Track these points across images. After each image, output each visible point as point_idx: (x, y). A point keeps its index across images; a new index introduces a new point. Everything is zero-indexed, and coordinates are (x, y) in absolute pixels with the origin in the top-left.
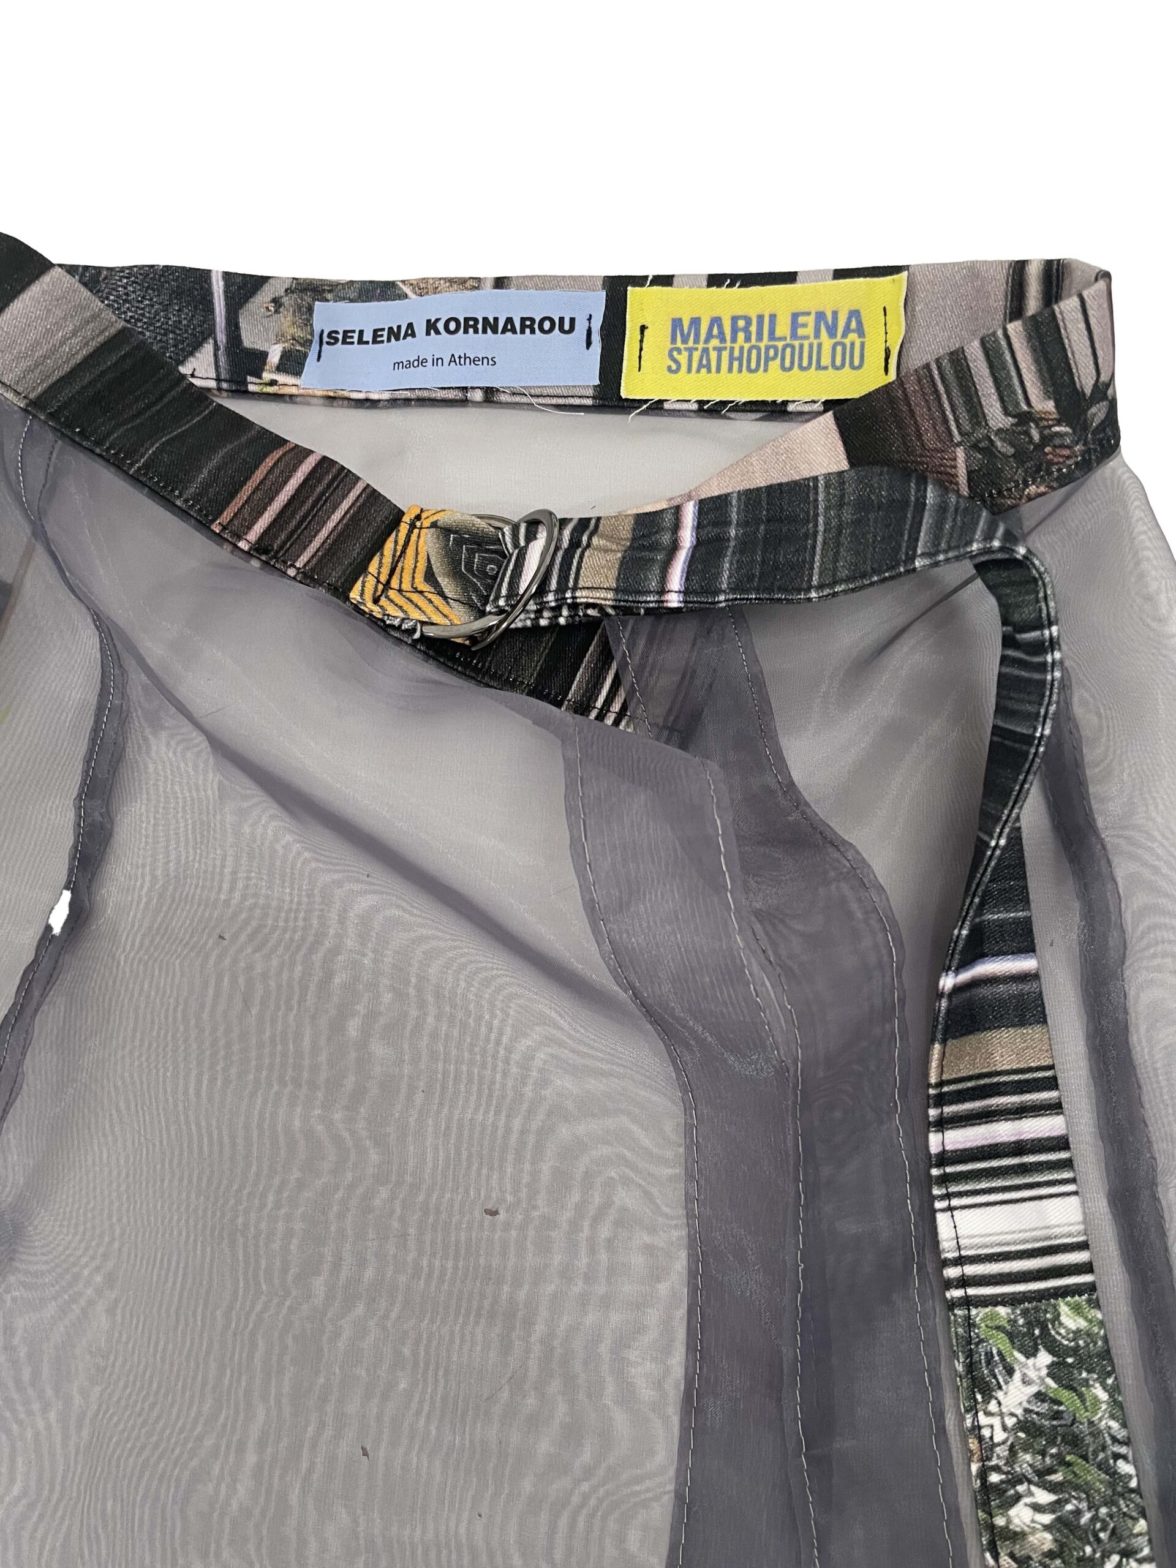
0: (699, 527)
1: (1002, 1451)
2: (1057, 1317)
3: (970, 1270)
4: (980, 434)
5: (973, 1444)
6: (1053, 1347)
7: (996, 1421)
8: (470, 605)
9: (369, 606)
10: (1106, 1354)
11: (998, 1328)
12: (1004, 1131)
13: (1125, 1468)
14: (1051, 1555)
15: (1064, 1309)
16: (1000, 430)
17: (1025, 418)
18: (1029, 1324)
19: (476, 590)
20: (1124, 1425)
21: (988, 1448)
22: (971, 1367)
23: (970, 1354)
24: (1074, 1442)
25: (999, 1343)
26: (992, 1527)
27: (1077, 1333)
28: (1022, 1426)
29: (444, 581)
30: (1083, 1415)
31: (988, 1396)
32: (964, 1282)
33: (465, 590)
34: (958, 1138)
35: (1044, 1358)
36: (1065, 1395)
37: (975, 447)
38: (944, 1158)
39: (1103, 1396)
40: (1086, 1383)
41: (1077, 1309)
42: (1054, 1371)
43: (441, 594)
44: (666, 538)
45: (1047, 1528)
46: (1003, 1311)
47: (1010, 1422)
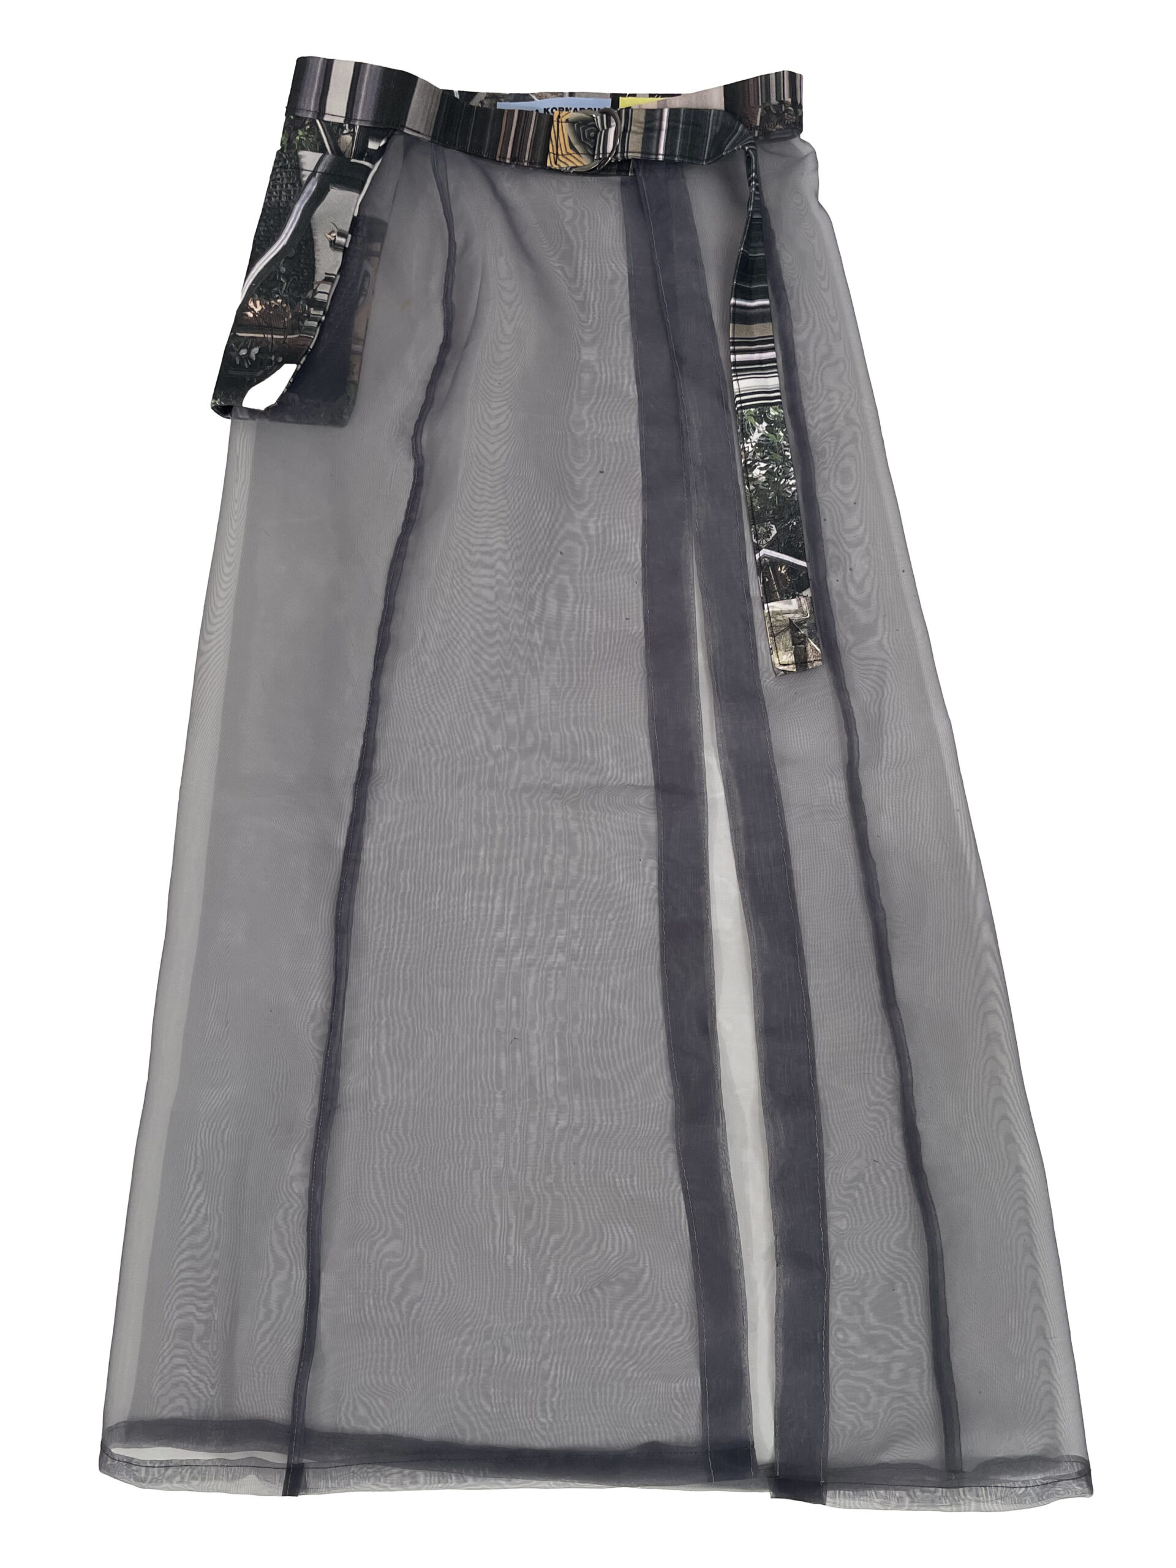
0: (669, 121)
1: (751, 454)
2: (769, 411)
3: (743, 398)
4: (767, 104)
5: (743, 453)
6: (767, 421)
7: (750, 445)
8: (587, 154)
9: (555, 166)
10: (784, 422)
11: (751, 415)
12: (756, 357)
13: (787, 453)
14: (765, 482)
15: (771, 409)
16: (774, 105)
17: (782, 102)
18: (760, 413)
19: (589, 147)
20: (788, 442)
21: (747, 453)
22: (742, 429)
23: (742, 425)
24: (773, 448)
25: (751, 420)
26: (748, 478)
27: (775, 416)
28: (757, 445)
29: (577, 147)
30: (776, 441)
31: (748, 437)
32: (741, 402)
33: (585, 149)
34: (740, 357)
35: (765, 424)
36: (771, 435)
37: (765, 109)
38: (735, 364)
39: (781, 434)
40: (777, 431)
41: (775, 409)
42: (767, 428)
43: (578, 153)
44: (657, 124)
45: (764, 475)
46: (752, 410)
47: (754, 444)
